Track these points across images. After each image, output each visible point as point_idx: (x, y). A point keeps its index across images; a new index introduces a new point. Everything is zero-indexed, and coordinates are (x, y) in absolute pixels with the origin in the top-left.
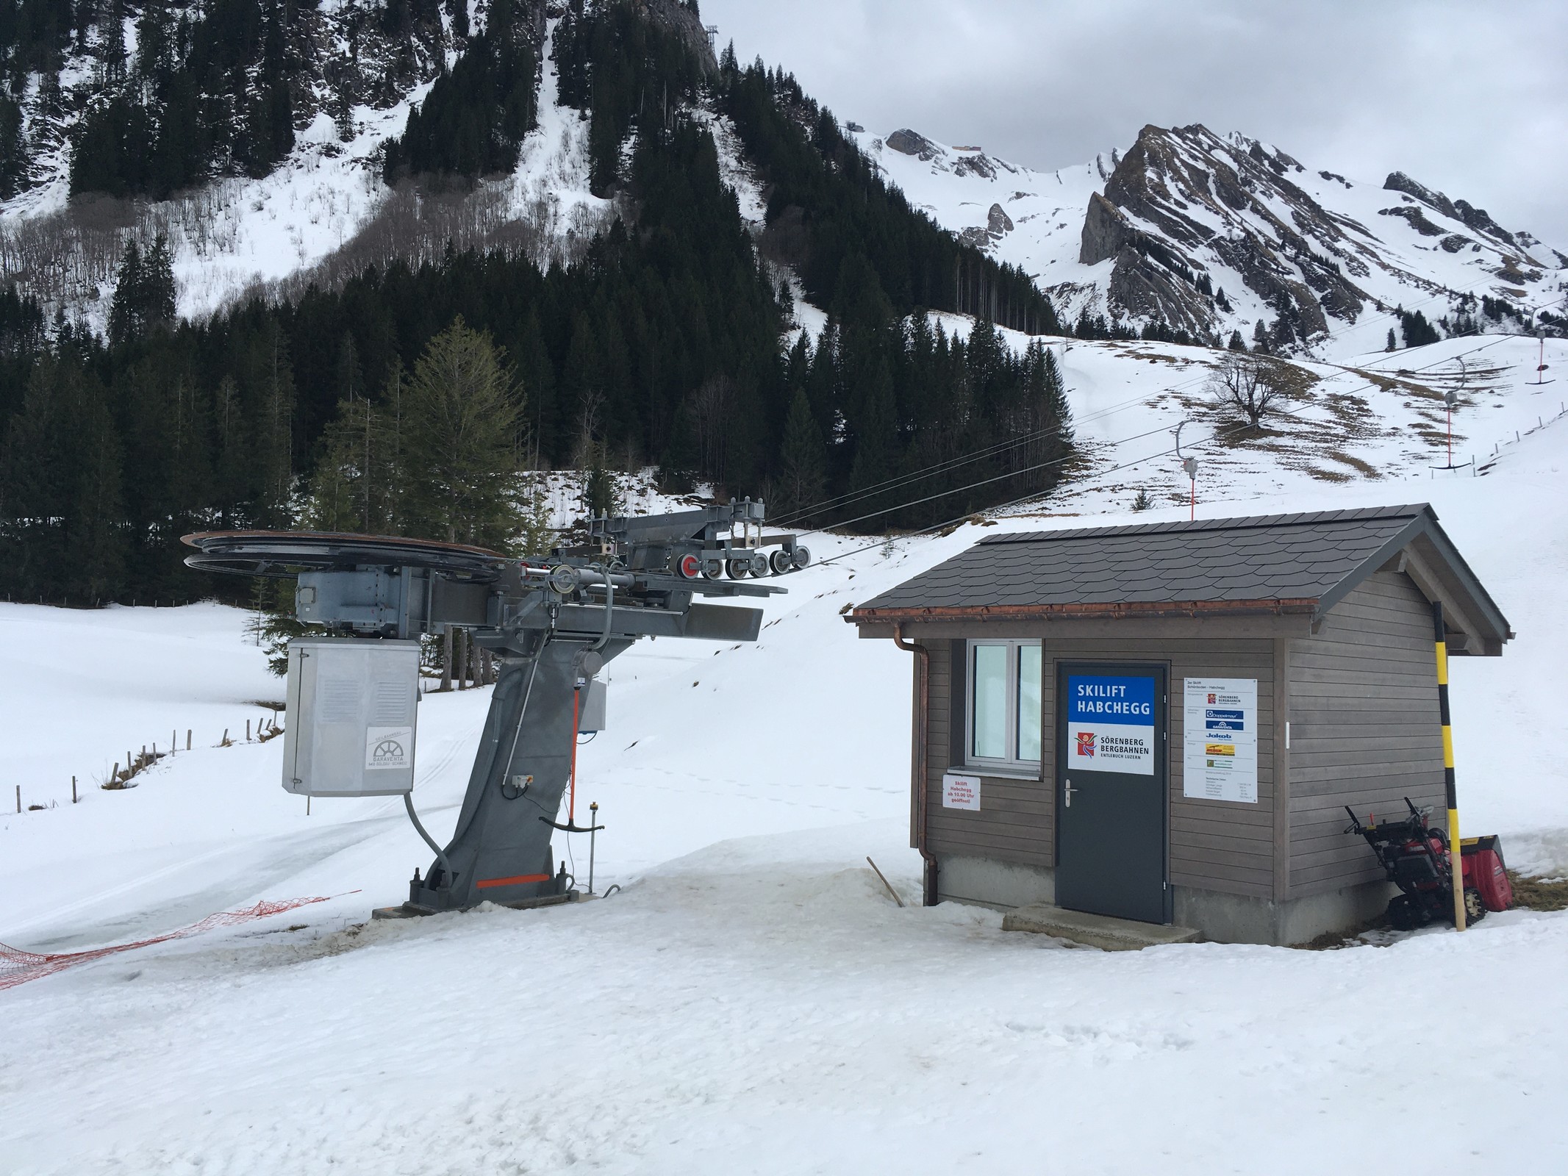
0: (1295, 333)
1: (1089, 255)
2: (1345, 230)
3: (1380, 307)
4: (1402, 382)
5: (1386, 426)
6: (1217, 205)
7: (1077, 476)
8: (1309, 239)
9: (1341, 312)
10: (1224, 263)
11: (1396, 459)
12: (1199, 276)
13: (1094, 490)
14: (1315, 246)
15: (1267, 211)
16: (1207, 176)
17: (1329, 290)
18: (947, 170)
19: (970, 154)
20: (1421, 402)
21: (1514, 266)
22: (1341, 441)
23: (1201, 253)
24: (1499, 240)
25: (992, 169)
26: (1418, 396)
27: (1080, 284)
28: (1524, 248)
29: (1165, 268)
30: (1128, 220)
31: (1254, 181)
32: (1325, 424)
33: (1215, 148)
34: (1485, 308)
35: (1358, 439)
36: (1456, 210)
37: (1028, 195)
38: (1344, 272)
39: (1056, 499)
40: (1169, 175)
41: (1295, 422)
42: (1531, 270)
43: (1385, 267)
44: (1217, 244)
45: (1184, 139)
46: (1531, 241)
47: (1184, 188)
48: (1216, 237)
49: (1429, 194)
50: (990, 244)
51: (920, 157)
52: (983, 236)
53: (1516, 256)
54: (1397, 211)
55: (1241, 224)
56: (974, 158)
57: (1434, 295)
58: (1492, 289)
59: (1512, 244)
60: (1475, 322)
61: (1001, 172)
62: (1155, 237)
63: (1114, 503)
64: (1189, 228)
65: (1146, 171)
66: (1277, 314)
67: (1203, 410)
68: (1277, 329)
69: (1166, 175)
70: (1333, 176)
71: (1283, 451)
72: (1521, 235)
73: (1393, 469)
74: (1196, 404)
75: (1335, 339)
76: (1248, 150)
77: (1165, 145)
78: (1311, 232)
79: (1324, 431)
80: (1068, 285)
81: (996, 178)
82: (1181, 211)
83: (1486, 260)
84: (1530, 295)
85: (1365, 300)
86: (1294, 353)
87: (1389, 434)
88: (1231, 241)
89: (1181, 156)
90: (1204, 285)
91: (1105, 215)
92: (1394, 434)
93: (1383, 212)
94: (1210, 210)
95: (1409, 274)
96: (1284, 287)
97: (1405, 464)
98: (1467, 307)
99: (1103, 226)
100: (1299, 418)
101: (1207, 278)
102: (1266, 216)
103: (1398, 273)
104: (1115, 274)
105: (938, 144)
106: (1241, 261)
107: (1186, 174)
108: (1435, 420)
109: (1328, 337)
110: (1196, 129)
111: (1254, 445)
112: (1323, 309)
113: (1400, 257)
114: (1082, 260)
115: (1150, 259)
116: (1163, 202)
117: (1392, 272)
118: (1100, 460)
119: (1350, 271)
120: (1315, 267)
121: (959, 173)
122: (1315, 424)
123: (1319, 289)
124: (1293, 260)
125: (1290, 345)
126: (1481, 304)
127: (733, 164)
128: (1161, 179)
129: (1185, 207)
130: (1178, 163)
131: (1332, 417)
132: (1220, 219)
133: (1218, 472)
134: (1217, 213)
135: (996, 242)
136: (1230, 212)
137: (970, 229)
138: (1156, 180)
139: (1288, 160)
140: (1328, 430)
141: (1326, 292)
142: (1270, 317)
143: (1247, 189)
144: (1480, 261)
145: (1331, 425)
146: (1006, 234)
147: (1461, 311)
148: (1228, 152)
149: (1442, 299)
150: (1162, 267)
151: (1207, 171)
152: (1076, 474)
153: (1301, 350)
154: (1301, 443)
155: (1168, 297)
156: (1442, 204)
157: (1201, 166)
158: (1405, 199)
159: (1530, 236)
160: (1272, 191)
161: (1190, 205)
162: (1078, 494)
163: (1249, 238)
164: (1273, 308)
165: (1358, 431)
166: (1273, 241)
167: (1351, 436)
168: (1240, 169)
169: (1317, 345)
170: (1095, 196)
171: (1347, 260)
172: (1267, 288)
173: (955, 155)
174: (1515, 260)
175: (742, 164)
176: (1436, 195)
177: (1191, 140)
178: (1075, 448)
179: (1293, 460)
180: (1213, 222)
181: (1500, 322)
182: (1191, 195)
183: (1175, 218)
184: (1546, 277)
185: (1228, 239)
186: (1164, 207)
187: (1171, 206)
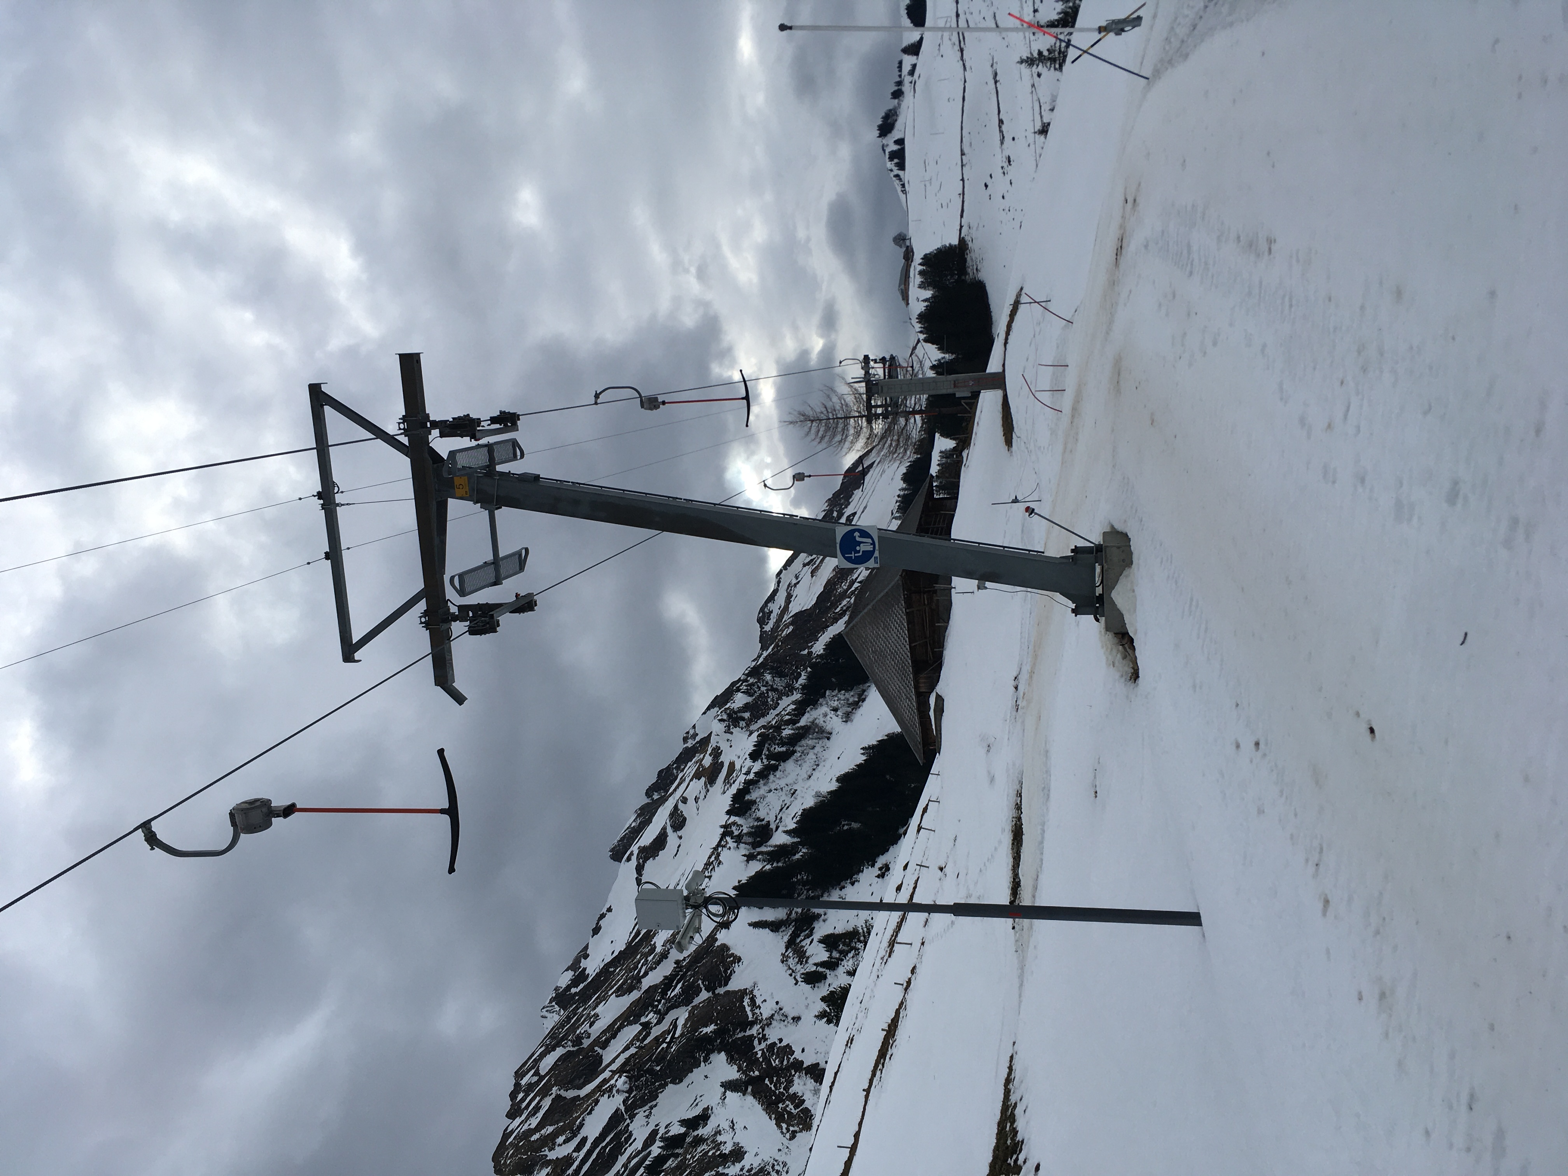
0: (742, 1034)
6: (590, 1095)
8: (645, 984)
9: (726, 972)
10: (654, 1103)
12: (663, 1144)
14: (654, 980)
15: (609, 1028)
16: (558, 1097)
17: (700, 982)
21: (704, 769)
23: (639, 1130)
31: (578, 1032)
34: (738, 814)
36: (652, 803)
40: (547, 1153)
42: (710, 755)
44: (631, 1108)
45: (519, 1110)
46: (692, 732)
47: (563, 1137)
48: (622, 1108)
49: (633, 825)
53: (697, 762)
54: (640, 869)
55: (615, 1071)
57: (719, 864)
58: (721, 801)
60: (752, 827)
64: (608, 1139)
66: (719, 1055)
68: (736, 1059)
69: (547, 1156)
70: (597, 923)
72: (685, 740)
75: (755, 984)
76: (556, 1011)
77: (518, 1144)
78: (639, 979)
82: (588, 1145)
83: (697, 793)
84: (734, 758)
85: (717, 939)
86: (766, 1040)
88: (629, 1091)
89: (533, 1126)
90: (672, 1143)
93: (639, 881)
94: (592, 1110)
96: (690, 1038)
98: (736, 833)
101: (666, 1134)
102: (613, 1031)
106: (653, 1084)
107: (550, 1129)
109: (752, 992)
110: (517, 1082)
112: (721, 991)
113: (683, 874)
116: (574, 1167)
119: (685, 947)
120: (673, 994)
123: (698, 992)
124: (662, 1016)
125: (756, 1042)
126: (733, 819)
128: (548, 1163)
129: (584, 1140)
130: (537, 1136)
132: (604, 1100)
134: (598, 1098)
136: (601, 1079)
138: (549, 1169)
139: (579, 958)
141: (702, 986)
143: (584, 1045)
144: (696, 799)
147: (738, 839)
148: (548, 1049)
149: (725, 855)
151: (553, 1096)
153: (763, 1030)
156: (646, 814)
157: (547, 1102)
158: (629, 859)
159: (688, 733)
160: (593, 1011)
161: (583, 1133)
163: (629, 1066)
164: (711, 1056)
166: (639, 1034)
168: (563, 1046)
169: (759, 1007)
171: (675, 944)
172: (687, 1060)
174: (700, 766)
176: (637, 818)
177: (523, 1100)
180: (607, 1107)
181: (754, 802)
182: (572, 1130)
183: (594, 1156)
184: (718, 742)
185: (627, 1095)
186: (580, 1167)
187: (581, 1158)
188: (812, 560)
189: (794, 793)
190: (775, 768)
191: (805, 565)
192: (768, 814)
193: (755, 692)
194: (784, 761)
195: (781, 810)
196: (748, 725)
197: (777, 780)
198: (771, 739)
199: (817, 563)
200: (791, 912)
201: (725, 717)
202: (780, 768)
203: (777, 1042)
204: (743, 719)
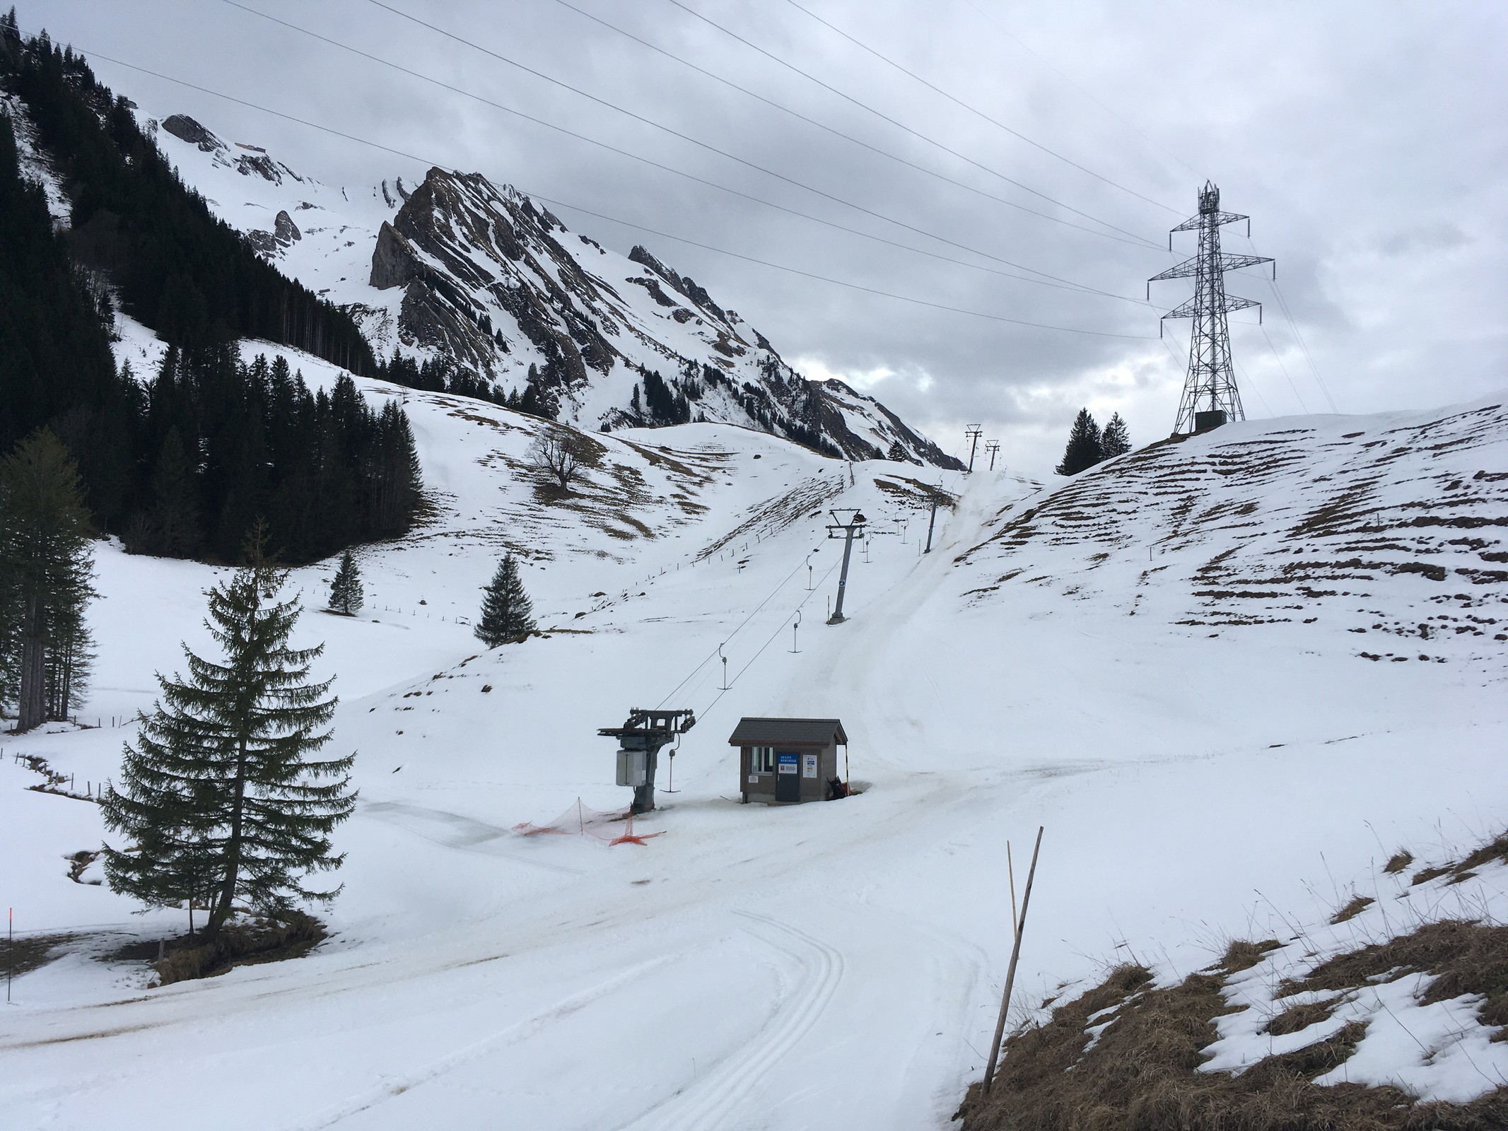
0: (561, 378)
1: (380, 279)
2: (600, 291)
3: (628, 364)
4: (664, 458)
5: (655, 495)
6: (496, 253)
7: (426, 522)
8: (571, 295)
9: (597, 364)
10: (502, 308)
11: (664, 523)
12: (481, 316)
13: (441, 534)
14: (577, 303)
15: (538, 265)
16: (488, 225)
17: (589, 344)
18: (229, 166)
19: (255, 154)
20: (678, 476)
21: (726, 341)
22: (626, 505)
23: (482, 295)
24: (716, 317)
25: (277, 173)
26: (676, 471)
27: (372, 307)
28: (732, 324)
29: (452, 305)
30: (416, 253)
31: (527, 236)
32: (613, 490)
33: (493, 200)
34: (705, 374)
35: (637, 504)
36: (684, 285)
37: (316, 208)
38: (600, 329)
39: (409, 540)
40: (454, 218)
41: (592, 487)
42: (738, 346)
43: (631, 329)
44: (496, 289)
45: (467, 186)
46: (737, 319)
47: (467, 233)
48: (495, 282)
49: (664, 269)
50: (277, 251)
51: (200, 147)
52: (269, 243)
53: (728, 332)
54: (640, 281)
55: (516, 274)
56: (258, 158)
57: (667, 358)
58: (710, 358)
59: (725, 321)
60: (697, 385)
61: (286, 178)
62: (441, 274)
63: (459, 547)
64: (472, 270)
65: (433, 210)
66: (546, 360)
67: (524, 471)
68: (547, 373)
69: (451, 218)
70: (590, 241)
71: (586, 511)
72: (730, 312)
73: (662, 531)
74: (518, 466)
75: (593, 387)
76: (520, 204)
77: (450, 190)
78: (573, 289)
79: (613, 496)
80: (360, 306)
81: (281, 183)
82: (465, 253)
83: (706, 334)
84: (737, 367)
85: (616, 356)
86: (559, 395)
87: (658, 502)
88: (508, 288)
89: (465, 202)
90: (485, 324)
91: (396, 245)
92: (661, 502)
93: (629, 280)
94: (490, 256)
95: (650, 338)
96: (552, 336)
97: (670, 527)
98: (692, 372)
99: (393, 255)
100: (595, 484)
101: (488, 318)
102: (537, 270)
103: (641, 335)
104: (405, 302)
105: (219, 137)
106: (517, 307)
107: (469, 220)
108: (688, 492)
109: (587, 384)
110: (477, 178)
111: (564, 505)
112: (583, 359)
113: (642, 321)
114: (372, 283)
115: (438, 294)
116: (449, 242)
117: (637, 335)
118: (444, 508)
119: (604, 329)
120: (578, 322)
121: (241, 170)
122: (606, 490)
123: (582, 343)
124: (560, 313)
125: (557, 388)
126: (702, 370)
127: (29, 150)
128: (447, 220)
129: (468, 251)
130: (463, 210)
131: (618, 485)
132: (499, 266)
133: (539, 526)
134: (497, 261)
135: (284, 249)
136: (508, 262)
137: (256, 232)
138: (443, 221)
139: (554, 220)
140: (616, 495)
141: (586, 345)
142: (541, 361)
143: (521, 242)
144: (701, 333)
145: (617, 491)
146: (294, 243)
147: (688, 374)
148: (505, 205)
149: (674, 362)
150: (449, 304)
151: (487, 220)
152: (425, 519)
153: (565, 393)
154: (598, 505)
155: (454, 331)
156: (673, 279)
157: (482, 215)
158: (647, 271)
159: (736, 315)
160: (542, 248)
161: (472, 249)
162: (428, 538)
163: (524, 288)
164: (543, 354)
165: (636, 497)
166: (543, 294)
167: (632, 501)
168: (514, 222)
169: (579, 390)
170: (385, 224)
171: (602, 319)
172: (538, 335)
173: (238, 153)
174: (727, 336)
175: (38, 152)
176: (669, 271)
177: (472, 187)
178: (423, 497)
179: (593, 519)
180: (493, 268)
181: (715, 387)
182: (474, 241)
183: (459, 259)
184: (749, 353)
185: (506, 286)
186: (449, 247)
187: (456, 247)
188: (883, 429)
189: (724, 419)
190: (741, 404)
191: (879, 422)
192: (707, 398)
193: (792, 386)
194: (747, 411)
195: (711, 408)
196: (764, 379)
197: (732, 404)
198: (761, 401)
199: (881, 433)
200: (646, 416)
201: (771, 361)
202: (742, 407)
203: (559, 404)
204: (770, 376)
